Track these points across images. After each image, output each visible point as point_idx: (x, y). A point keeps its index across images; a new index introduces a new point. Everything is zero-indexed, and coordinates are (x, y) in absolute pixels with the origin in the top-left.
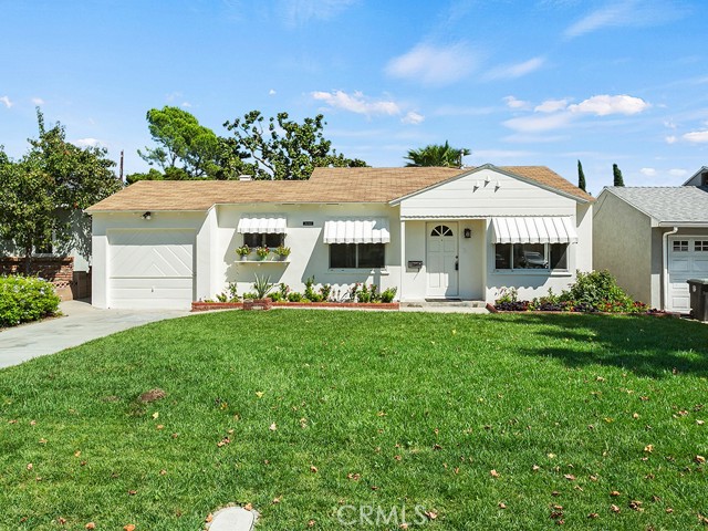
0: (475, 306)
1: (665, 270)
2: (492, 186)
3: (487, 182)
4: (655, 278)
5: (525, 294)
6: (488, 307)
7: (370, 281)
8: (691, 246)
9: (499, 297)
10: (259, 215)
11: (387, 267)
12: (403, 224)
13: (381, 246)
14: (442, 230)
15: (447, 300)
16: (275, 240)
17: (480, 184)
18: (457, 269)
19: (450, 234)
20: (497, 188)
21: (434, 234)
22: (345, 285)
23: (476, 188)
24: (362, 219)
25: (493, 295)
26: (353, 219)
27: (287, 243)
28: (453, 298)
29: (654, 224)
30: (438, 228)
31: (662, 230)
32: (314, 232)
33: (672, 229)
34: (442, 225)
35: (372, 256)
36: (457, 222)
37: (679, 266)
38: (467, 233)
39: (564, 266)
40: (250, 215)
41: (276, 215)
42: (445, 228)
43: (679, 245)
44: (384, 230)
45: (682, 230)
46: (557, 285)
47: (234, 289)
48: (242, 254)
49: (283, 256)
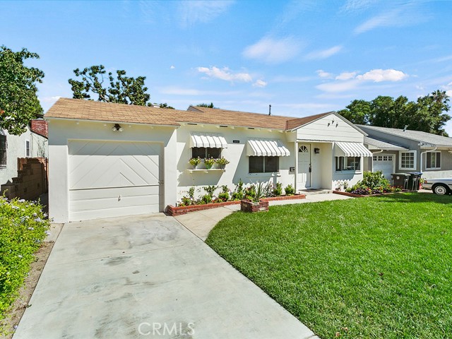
2: (335, 124)
3: (333, 122)
6: (334, 193)
10: (205, 134)
11: (280, 171)
12: (297, 144)
13: (277, 158)
14: (303, 148)
15: (308, 190)
16: (215, 152)
18: (310, 171)
19: (306, 151)
20: (337, 125)
21: (300, 151)
23: (329, 124)
24: (268, 140)
27: (224, 154)
30: (301, 147)
32: (241, 147)
34: (303, 145)
38: (316, 151)
39: (359, 169)
40: (199, 133)
41: (217, 134)
42: (305, 147)
44: (284, 147)
47: (191, 192)
48: (196, 164)
49: (222, 165)
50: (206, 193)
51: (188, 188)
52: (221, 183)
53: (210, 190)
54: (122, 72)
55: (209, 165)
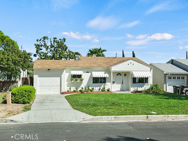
0: (128, 92)
1: (167, 83)
2: (132, 64)
3: (131, 63)
4: (165, 85)
5: (140, 89)
6: (131, 92)
7: (103, 86)
8: (172, 78)
9: (134, 90)
10: (76, 70)
11: (107, 83)
12: (112, 73)
13: (105, 78)
14: (119, 74)
15: (121, 91)
16: (79, 76)
17: (129, 63)
18: (123, 83)
19: (121, 75)
20: (133, 64)
21: (117, 75)
22: (97, 87)
23: (128, 64)
24: (101, 71)
25: (132, 89)
26: (99, 71)
27: (82, 77)
28: (122, 90)
29: (165, 73)
30: (118, 74)
31: (166, 74)
32: (89, 74)
33: (169, 74)
34: (119, 73)
35: (103, 80)
36: (123, 72)
37: (170, 83)
38: (125, 75)
39: (148, 83)
40: (73, 70)
41: (80, 70)
42: (120, 74)
43: (170, 78)
44: (107, 74)
45: (171, 74)
46: (146, 87)
47: (70, 89)
48: (72, 80)
49: (82, 80)
50: (76, 89)
51: (69, 88)
52: (81, 86)
53: (77, 88)
54: (55, 38)
55: (76, 80)
